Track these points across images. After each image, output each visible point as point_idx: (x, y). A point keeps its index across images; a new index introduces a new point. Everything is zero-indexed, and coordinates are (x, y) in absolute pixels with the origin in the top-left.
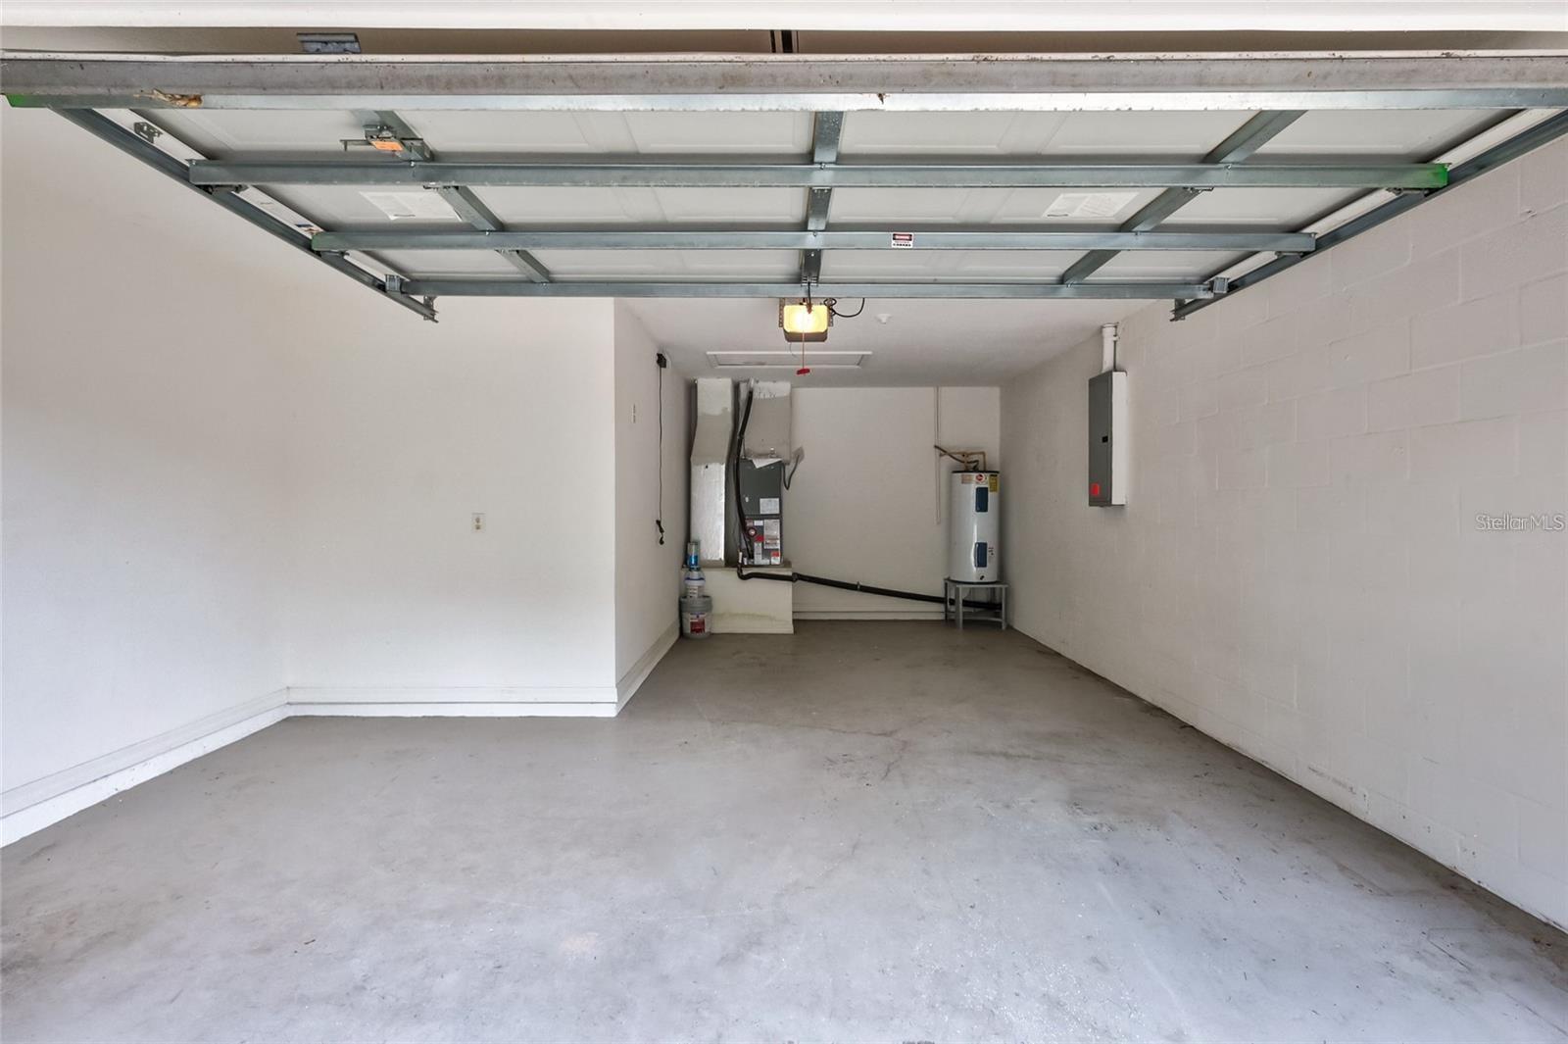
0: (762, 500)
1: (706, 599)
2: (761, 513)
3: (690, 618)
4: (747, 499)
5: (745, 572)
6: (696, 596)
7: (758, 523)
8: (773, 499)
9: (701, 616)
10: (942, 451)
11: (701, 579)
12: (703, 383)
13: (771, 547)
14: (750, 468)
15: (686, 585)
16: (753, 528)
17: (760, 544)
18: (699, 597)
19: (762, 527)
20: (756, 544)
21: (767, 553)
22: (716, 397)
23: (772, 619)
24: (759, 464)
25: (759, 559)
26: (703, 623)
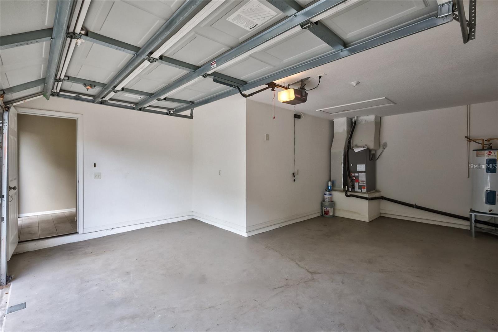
0: (358, 165)
1: (332, 203)
2: (358, 170)
3: (324, 209)
4: (352, 165)
5: (348, 194)
6: (327, 201)
7: (356, 174)
8: (363, 165)
9: (327, 209)
10: (469, 139)
11: (330, 195)
12: (336, 121)
13: (362, 185)
14: (353, 152)
15: (324, 197)
16: (354, 176)
17: (357, 183)
18: (328, 201)
19: (358, 176)
20: (355, 183)
21: (360, 187)
22: (341, 126)
23: (359, 214)
24: (356, 150)
25: (356, 189)
26: (329, 212)
